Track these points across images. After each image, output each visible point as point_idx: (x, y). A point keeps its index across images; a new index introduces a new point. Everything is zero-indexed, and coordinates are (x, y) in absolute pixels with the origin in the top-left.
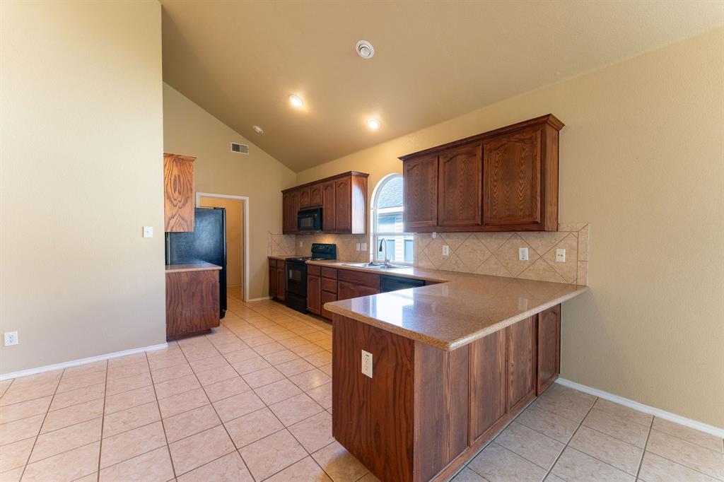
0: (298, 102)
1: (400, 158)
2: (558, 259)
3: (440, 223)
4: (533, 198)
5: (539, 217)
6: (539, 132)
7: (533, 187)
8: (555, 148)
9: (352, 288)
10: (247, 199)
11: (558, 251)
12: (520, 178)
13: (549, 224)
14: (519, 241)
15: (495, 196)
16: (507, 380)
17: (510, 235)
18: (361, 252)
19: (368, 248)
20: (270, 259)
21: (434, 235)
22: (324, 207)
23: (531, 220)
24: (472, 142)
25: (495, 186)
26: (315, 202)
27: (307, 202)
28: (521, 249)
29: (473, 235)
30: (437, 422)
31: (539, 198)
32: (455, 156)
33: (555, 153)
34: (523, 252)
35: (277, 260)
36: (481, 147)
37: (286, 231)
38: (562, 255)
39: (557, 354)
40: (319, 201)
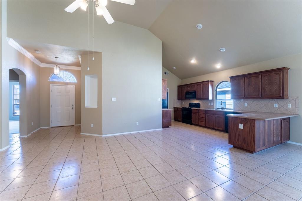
0: (193, 61)
1: (230, 77)
2: (288, 107)
3: (245, 96)
4: (280, 90)
5: (282, 94)
6: (281, 72)
7: (279, 87)
8: (287, 75)
9: (212, 116)
10: (168, 89)
11: (288, 105)
12: (275, 84)
13: (285, 97)
14: (274, 102)
15: (266, 89)
16: (273, 135)
17: (270, 100)
18: (211, 105)
19: (214, 104)
20: (174, 108)
21: (242, 100)
22: (197, 91)
23: (279, 96)
24: (257, 73)
25: (266, 86)
26: (193, 89)
27: (189, 89)
28: (275, 104)
29: (257, 100)
30: (259, 138)
31: (282, 90)
32: (251, 77)
33: (287, 77)
34: (276, 105)
35: (178, 108)
36: (261, 75)
37: (179, 98)
38: (290, 106)
39: (289, 134)
40: (194, 89)
